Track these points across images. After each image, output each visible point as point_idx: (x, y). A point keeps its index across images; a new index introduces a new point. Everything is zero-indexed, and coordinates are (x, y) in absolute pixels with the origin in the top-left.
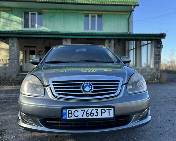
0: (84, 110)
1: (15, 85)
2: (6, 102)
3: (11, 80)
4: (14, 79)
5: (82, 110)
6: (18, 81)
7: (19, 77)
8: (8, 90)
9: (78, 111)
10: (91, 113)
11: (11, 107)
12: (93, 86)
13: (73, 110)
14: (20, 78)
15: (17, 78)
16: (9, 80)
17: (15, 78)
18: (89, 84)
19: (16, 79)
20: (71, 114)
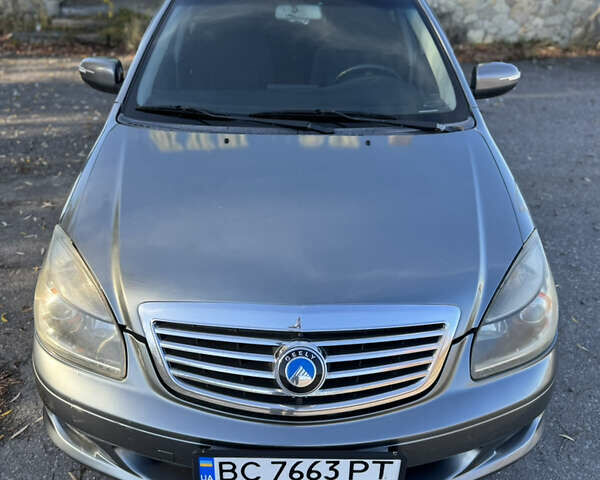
0: (284, 464)
1: (57, 56)
2: (24, 170)
3: (38, 28)
4: (49, 22)
5: (273, 463)
6: (67, 29)
7: (66, 10)
8: (30, 87)
9: (258, 465)
10: (310, 471)
11: (41, 203)
12: (325, 361)
13: (239, 462)
14: (71, 17)
15: (61, 15)
16: (33, 29)
17: (54, 17)
18: (310, 354)
19: (55, 22)
20: (233, 471)
